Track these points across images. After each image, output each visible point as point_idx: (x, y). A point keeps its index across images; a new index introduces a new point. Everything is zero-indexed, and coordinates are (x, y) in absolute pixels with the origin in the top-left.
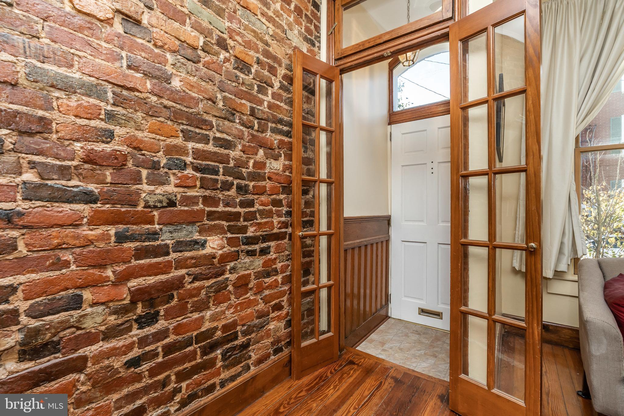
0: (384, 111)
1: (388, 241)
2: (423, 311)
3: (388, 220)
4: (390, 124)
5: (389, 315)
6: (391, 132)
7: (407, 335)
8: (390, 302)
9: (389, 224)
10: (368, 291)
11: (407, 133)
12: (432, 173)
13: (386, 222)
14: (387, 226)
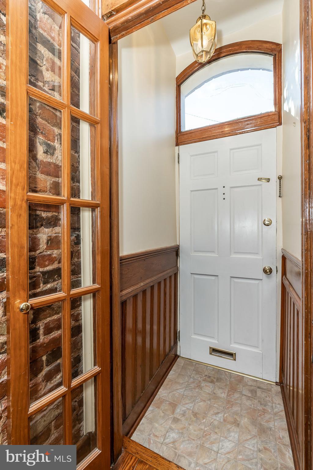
0: (171, 130)
1: (176, 275)
2: (214, 351)
3: (176, 251)
4: (177, 144)
5: (178, 353)
6: (179, 154)
7: (199, 387)
8: (179, 340)
9: (177, 254)
10: (155, 327)
11: (196, 155)
12: (224, 199)
13: (175, 253)
14: (176, 257)
